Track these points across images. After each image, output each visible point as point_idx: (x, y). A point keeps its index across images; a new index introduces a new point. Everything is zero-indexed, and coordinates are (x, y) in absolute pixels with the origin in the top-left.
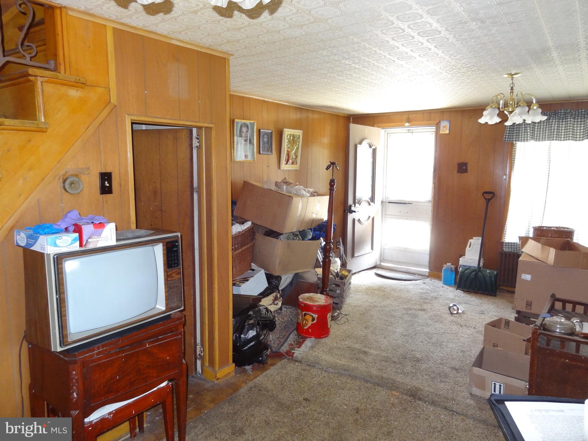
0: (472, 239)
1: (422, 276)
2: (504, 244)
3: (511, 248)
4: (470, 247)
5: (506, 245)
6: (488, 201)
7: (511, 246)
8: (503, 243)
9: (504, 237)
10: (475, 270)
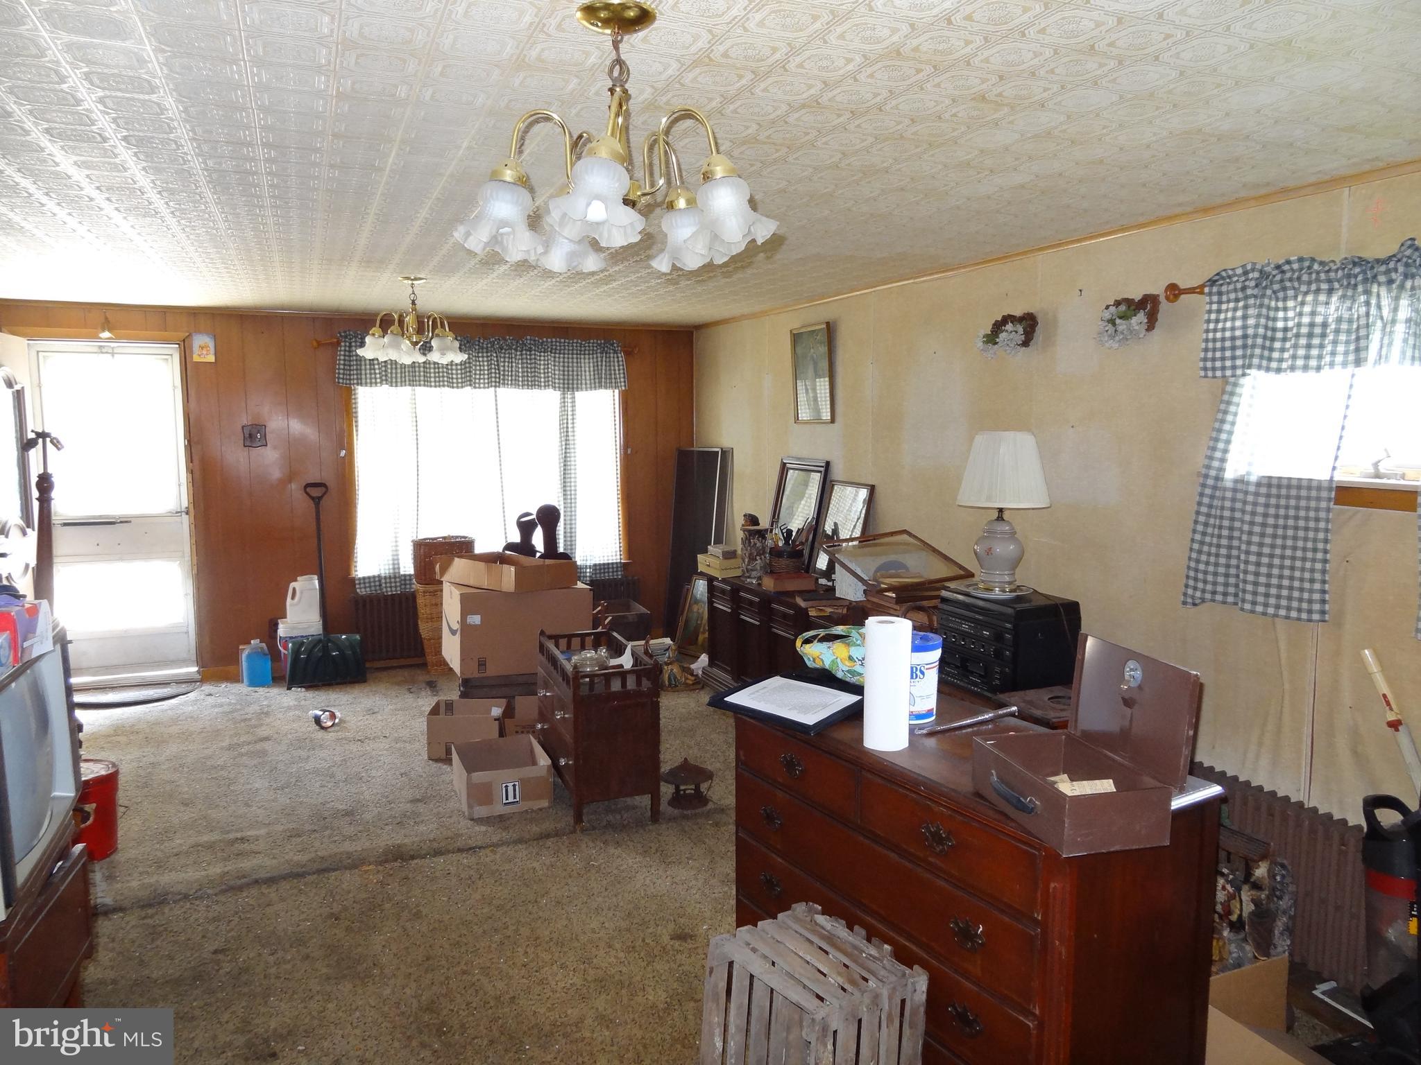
0: (296, 580)
1: (188, 682)
2: (357, 582)
3: (370, 587)
4: (293, 598)
5: (360, 584)
6: (317, 501)
7: (370, 582)
8: (353, 580)
9: (353, 569)
10: (320, 641)
